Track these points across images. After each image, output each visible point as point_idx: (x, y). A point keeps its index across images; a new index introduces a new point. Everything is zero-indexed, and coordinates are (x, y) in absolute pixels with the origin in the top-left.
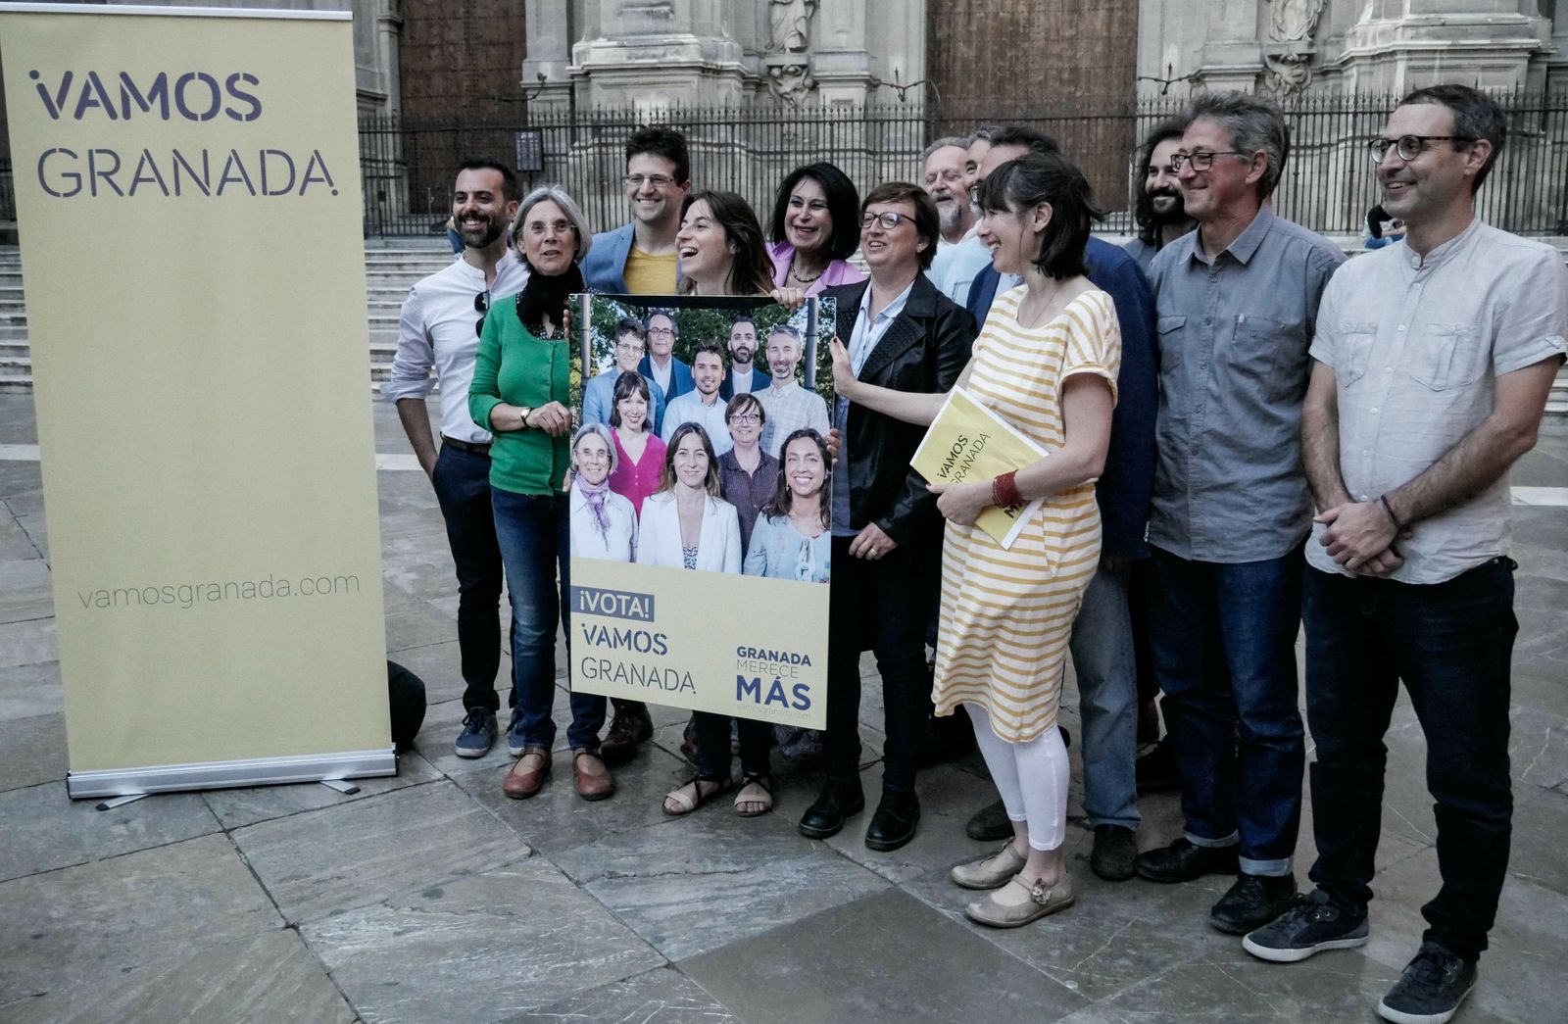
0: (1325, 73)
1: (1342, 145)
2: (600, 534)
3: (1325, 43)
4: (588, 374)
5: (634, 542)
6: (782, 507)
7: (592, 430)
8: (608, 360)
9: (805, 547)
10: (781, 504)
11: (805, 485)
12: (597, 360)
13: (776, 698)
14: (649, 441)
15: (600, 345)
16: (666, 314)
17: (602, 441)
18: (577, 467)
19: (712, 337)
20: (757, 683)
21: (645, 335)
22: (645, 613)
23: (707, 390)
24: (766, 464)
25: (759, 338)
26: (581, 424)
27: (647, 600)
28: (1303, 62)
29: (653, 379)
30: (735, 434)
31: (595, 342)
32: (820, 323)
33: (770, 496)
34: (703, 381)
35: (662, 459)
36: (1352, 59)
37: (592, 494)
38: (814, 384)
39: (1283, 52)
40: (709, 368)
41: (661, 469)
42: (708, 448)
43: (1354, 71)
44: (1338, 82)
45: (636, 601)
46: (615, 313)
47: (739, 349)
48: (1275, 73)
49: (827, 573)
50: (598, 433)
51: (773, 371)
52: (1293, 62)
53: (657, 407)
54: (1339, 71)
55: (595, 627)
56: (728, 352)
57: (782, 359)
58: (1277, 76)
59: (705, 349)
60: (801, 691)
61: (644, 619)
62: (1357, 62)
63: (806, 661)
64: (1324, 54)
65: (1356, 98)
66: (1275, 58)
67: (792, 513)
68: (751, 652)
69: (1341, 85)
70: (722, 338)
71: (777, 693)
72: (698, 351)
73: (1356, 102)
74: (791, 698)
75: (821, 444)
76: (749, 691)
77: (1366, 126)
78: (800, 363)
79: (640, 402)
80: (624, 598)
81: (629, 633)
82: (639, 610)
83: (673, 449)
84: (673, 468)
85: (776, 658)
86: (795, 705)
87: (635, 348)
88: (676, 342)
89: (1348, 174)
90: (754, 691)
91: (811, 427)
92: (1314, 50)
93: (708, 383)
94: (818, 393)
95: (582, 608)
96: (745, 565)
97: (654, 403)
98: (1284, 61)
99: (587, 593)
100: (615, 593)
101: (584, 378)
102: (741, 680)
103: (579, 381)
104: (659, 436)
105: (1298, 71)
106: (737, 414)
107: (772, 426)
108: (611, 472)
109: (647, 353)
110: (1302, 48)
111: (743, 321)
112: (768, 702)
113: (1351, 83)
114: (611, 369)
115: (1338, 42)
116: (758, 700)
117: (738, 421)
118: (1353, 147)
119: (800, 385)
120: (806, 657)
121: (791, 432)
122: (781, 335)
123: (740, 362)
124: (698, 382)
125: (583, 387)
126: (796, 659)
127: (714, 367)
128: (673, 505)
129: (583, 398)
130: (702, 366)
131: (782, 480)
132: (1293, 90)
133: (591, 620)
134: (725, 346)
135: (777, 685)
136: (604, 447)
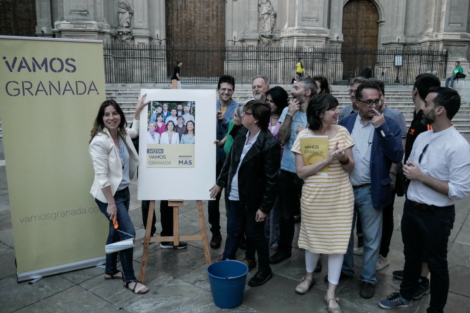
0: (275, 41)
1: (282, 60)
3: (275, 32)
28: (270, 37)
36: (283, 37)
39: (265, 34)
43: (284, 41)
44: (279, 43)
48: (263, 40)
52: (267, 37)
54: (279, 40)
58: (263, 41)
62: (284, 38)
64: (275, 35)
65: (285, 48)
66: (263, 36)
69: (280, 44)
73: (285, 49)
77: (288, 56)
89: (283, 68)
92: (272, 34)
98: (265, 37)
105: (268, 40)
110: (269, 34)
113: (283, 44)
115: (279, 33)
118: (284, 61)
132: (267, 45)
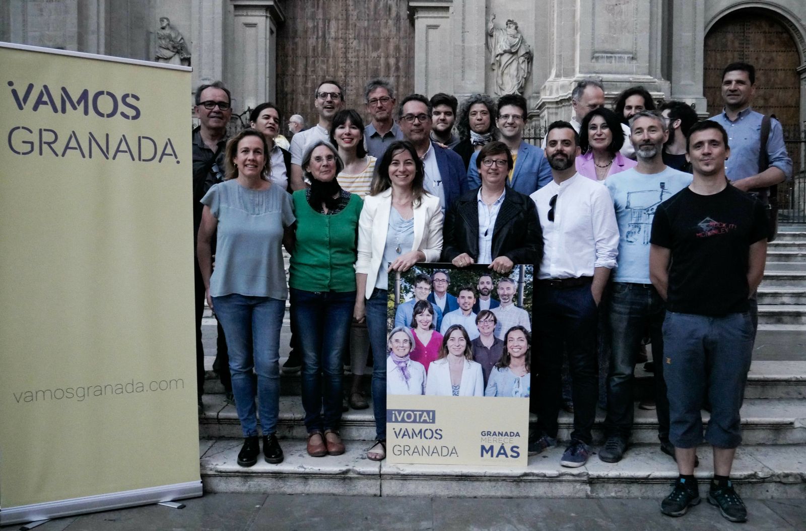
2: (404, 382)
4: (398, 302)
5: (424, 384)
6: (505, 363)
7: (400, 330)
8: (410, 295)
9: (517, 381)
10: (505, 361)
11: (518, 352)
12: (404, 295)
13: (502, 454)
14: (433, 334)
15: (405, 287)
16: (444, 272)
17: (406, 335)
18: (391, 349)
19: (469, 283)
20: (492, 448)
21: (431, 283)
22: (430, 419)
23: (466, 309)
24: (497, 343)
25: (493, 284)
26: (394, 327)
27: (431, 413)
29: (435, 303)
30: (481, 329)
31: (403, 286)
32: (526, 277)
33: (499, 358)
34: (463, 305)
35: (440, 343)
37: (400, 362)
38: (522, 305)
40: (467, 298)
41: (440, 348)
42: (466, 336)
45: (425, 414)
46: (415, 272)
47: (483, 289)
49: (528, 392)
50: (404, 331)
51: (501, 299)
53: (438, 318)
55: (401, 429)
56: (477, 291)
57: (506, 293)
59: (465, 289)
60: (515, 449)
61: (430, 423)
63: (518, 434)
67: (510, 366)
68: (489, 433)
70: (474, 283)
71: (502, 451)
72: (461, 290)
74: (509, 453)
75: (525, 332)
76: (487, 452)
78: (514, 295)
79: (428, 315)
80: (418, 413)
81: (420, 431)
82: (427, 418)
83: (447, 337)
84: (447, 347)
85: (502, 435)
86: (512, 456)
87: (426, 289)
88: (449, 286)
90: (490, 452)
91: (521, 325)
93: (466, 305)
94: (524, 309)
95: (394, 420)
96: (486, 391)
97: (436, 316)
99: (396, 412)
100: (413, 411)
101: (396, 304)
102: (483, 448)
103: (393, 306)
104: (439, 332)
106: (482, 320)
107: (500, 325)
108: (411, 351)
109: (433, 291)
111: (485, 275)
112: (497, 456)
114: (412, 299)
116: (492, 456)
117: (482, 323)
119: (515, 305)
120: (518, 433)
121: (510, 328)
122: (505, 282)
123: (484, 295)
124: (461, 305)
125: (395, 309)
126: (512, 434)
127: (470, 298)
128: (447, 365)
129: (395, 314)
130: (463, 297)
131: (506, 350)
133: (398, 426)
134: (476, 287)
135: (502, 447)
136: (408, 338)
